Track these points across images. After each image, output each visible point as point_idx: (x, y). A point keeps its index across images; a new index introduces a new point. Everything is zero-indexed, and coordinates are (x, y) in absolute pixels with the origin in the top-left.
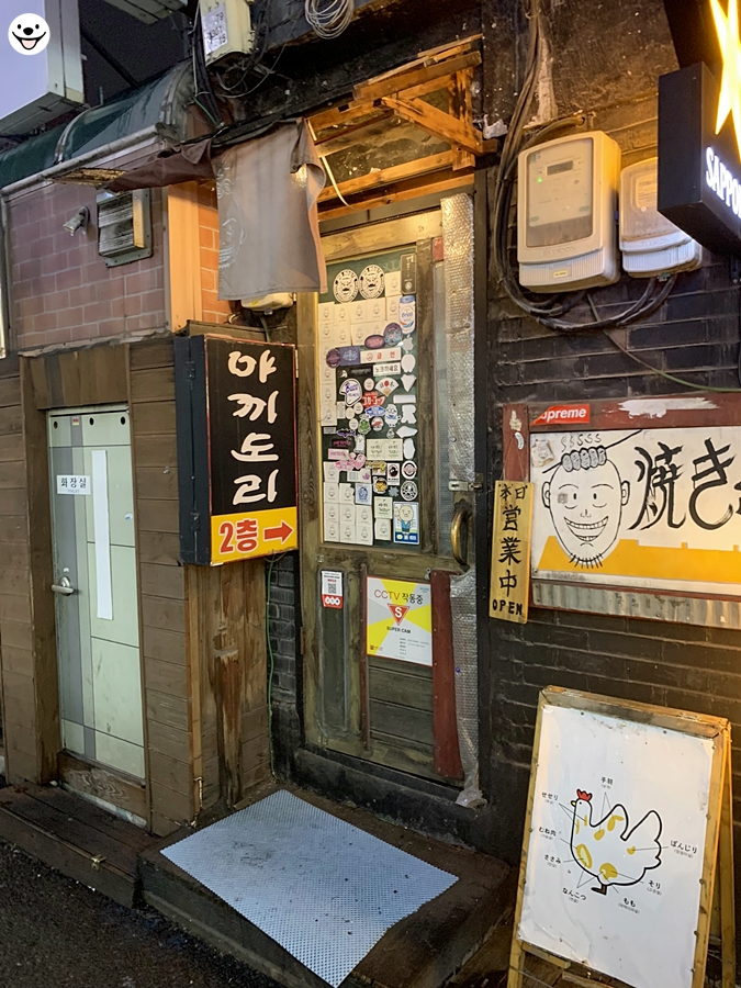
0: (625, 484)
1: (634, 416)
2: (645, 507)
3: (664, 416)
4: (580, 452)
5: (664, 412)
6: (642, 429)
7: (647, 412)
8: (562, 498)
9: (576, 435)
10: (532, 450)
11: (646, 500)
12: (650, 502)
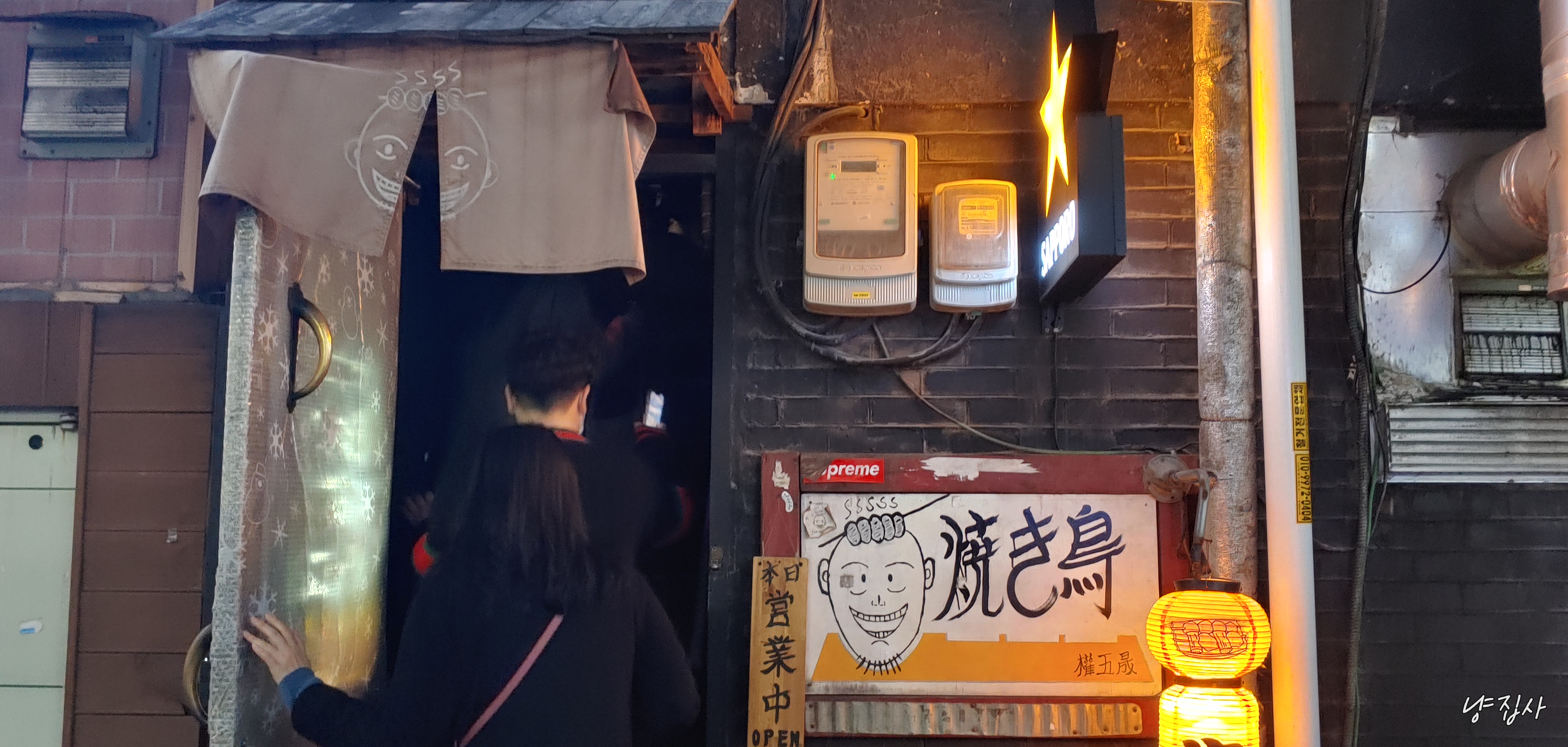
0: (929, 562)
1: (941, 478)
2: (953, 592)
3: (976, 479)
4: (870, 520)
5: (977, 475)
6: (949, 493)
7: (956, 472)
8: (847, 581)
9: (864, 498)
10: (806, 515)
11: (955, 582)
12: (961, 583)
